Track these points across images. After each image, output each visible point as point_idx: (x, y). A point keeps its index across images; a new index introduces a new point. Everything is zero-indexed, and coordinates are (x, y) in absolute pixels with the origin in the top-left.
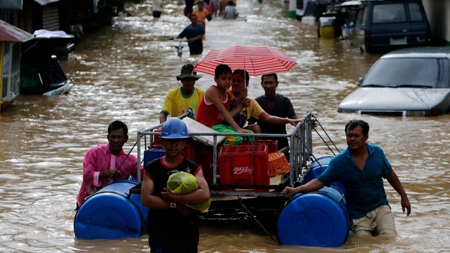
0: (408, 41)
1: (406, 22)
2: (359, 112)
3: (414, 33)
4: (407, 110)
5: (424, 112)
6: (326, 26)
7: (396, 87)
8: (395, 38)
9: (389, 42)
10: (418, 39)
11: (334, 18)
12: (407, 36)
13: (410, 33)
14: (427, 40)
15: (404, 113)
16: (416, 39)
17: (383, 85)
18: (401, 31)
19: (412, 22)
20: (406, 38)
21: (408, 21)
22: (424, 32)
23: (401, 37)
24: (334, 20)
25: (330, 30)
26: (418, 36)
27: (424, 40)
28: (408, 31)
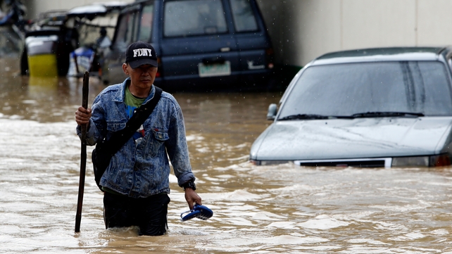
0: (233, 68)
1: (227, 33)
2: (298, 163)
3: (243, 53)
4: (392, 157)
5: (426, 160)
6: (40, 54)
7: (352, 118)
8: (209, 63)
9: (197, 71)
10: (250, 65)
11: (54, 38)
12: (230, 59)
13: (236, 54)
14: (267, 67)
15: (388, 161)
16: (247, 65)
17: (324, 114)
18: (219, 51)
19: (237, 33)
20: (228, 63)
21: (231, 31)
22: (261, 52)
23: (221, 62)
24: (55, 43)
25: (50, 61)
26: (250, 58)
27: (262, 67)
28: (231, 50)
